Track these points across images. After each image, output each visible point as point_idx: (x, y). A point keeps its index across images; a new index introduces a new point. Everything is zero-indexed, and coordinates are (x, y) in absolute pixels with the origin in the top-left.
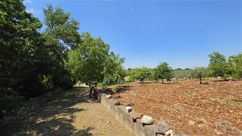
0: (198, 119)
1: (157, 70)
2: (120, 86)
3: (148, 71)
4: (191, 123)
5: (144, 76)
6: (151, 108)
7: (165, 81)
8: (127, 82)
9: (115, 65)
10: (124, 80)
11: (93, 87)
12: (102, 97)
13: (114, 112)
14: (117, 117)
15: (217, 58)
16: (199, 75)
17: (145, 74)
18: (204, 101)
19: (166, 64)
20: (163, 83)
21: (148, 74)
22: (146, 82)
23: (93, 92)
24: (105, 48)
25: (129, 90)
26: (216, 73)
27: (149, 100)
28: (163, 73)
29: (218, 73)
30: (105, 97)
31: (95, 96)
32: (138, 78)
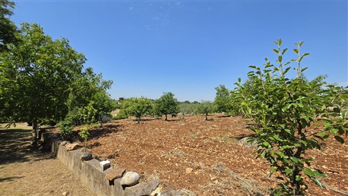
0: (196, 164)
1: (160, 102)
2: (101, 127)
3: (148, 103)
4: (189, 170)
5: (141, 110)
6: (144, 157)
7: (169, 117)
8: (115, 119)
9: (94, 92)
10: (110, 116)
11: (43, 130)
12: (60, 148)
13: (80, 173)
14: (84, 180)
15: (222, 91)
16: (205, 110)
17: (143, 107)
18: (205, 141)
19: (171, 94)
20: (166, 120)
21: (149, 107)
22: (145, 118)
23: (42, 139)
24: (76, 61)
25: (116, 131)
26: (220, 108)
27: (143, 146)
28: (168, 107)
29: (222, 107)
30: (65, 147)
31: (45, 148)
32: (133, 113)
